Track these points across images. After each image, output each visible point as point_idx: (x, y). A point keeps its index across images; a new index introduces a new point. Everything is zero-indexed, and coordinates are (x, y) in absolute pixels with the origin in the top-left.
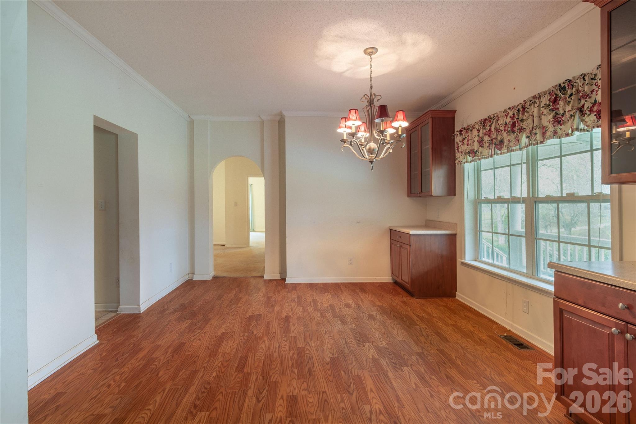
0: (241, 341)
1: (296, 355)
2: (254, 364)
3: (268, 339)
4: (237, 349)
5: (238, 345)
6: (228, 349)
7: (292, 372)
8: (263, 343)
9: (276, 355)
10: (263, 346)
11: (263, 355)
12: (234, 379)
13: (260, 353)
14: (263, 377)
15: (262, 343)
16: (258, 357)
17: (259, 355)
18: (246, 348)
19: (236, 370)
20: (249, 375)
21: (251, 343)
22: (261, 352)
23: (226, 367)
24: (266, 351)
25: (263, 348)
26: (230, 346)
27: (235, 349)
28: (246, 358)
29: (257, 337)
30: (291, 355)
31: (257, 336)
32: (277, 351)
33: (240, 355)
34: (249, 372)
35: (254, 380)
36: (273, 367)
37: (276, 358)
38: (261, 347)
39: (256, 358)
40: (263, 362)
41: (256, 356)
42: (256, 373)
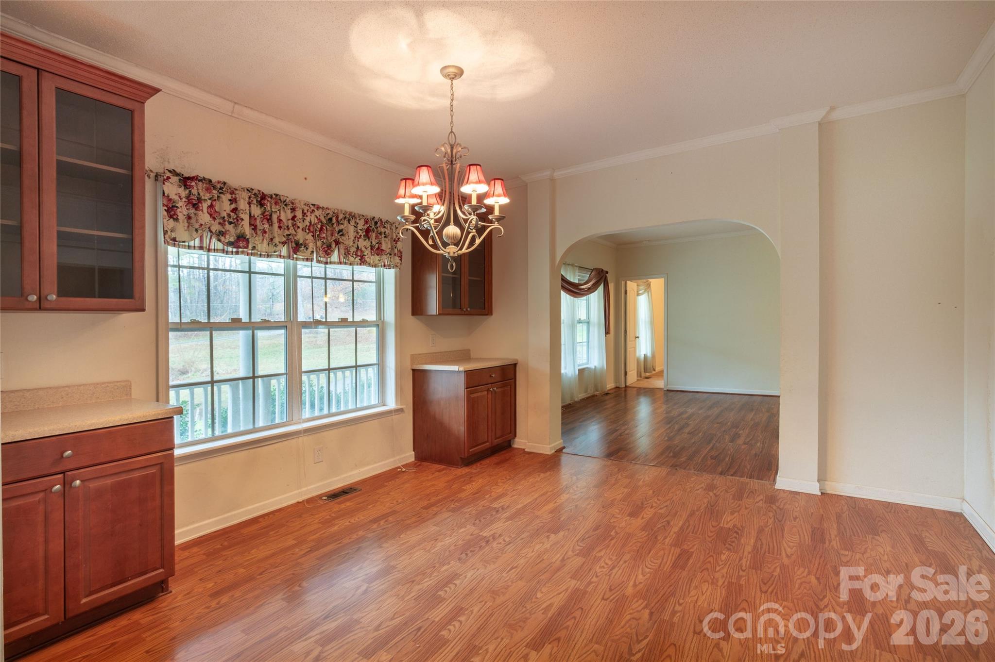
0: (681, 601)
1: (597, 549)
2: (665, 554)
3: (626, 587)
4: (690, 585)
5: (687, 593)
6: (707, 589)
7: (617, 533)
8: (637, 583)
9: (627, 557)
10: (640, 577)
11: (647, 563)
12: (695, 545)
13: (650, 566)
14: (656, 537)
15: (640, 583)
16: (655, 561)
17: (652, 564)
18: (673, 581)
19: (692, 555)
20: (676, 544)
21: (662, 588)
22: (648, 568)
23: (707, 560)
24: (639, 567)
25: (642, 574)
26: (703, 594)
27: (693, 585)
28: (674, 566)
29: (646, 600)
30: (604, 551)
31: (646, 602)
32: (621, 562)
33: (684, 573)
34: (673, 548)
35: (668, 539)
36: (639, 544)
37: (628, 553)
38: (644, 576)
39: (659, 562)
40: (651, 554)
41: (659, 564)
42: (664, 544)
